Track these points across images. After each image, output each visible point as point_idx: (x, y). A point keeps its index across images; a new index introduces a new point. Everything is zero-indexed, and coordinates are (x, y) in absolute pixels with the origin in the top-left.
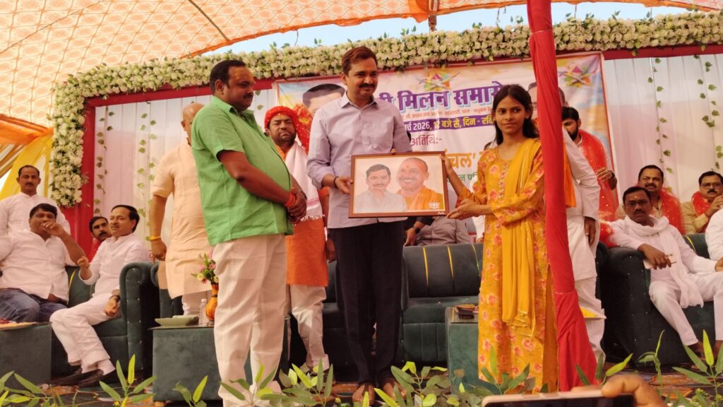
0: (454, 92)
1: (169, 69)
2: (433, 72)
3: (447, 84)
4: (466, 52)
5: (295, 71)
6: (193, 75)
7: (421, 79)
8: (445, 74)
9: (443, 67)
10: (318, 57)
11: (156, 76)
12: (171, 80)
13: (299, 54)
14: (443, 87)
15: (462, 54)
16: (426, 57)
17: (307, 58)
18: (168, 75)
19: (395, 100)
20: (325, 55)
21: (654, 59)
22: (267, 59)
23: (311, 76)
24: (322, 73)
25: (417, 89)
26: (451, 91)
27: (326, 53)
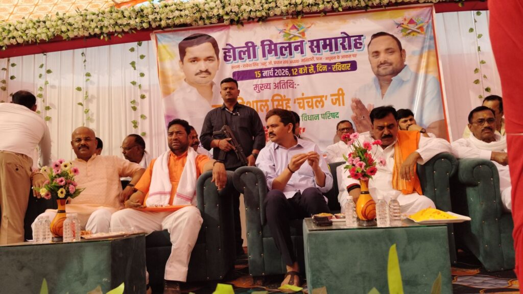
0: (309, 41)
1: (60, 22)
2: (290, 23)
3: (303, 34)
4: (319, 4)
5: (169, 21)
6: (80, 27)
7: (281, 29)
8: (304, 24)
9: (300, 17)
10: (190, 9)
11: (48, 29)
12: (62, 32)
13: (173, 7)
14: (300, 37)
15: (315, 5)
16: (284, 9)
17: (181, 10)
18: (59, 28)
19: (259, 48)
20: (197, 8)
21: (475, 12)
22: (145, 12)
23: (184, 26)
24: (194, 23)
25: (277, 38)
26: (306, 41)
27: (197, 5)
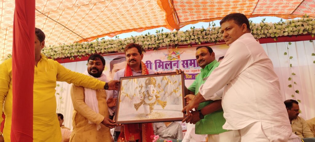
0: (182, 61)
1: (50, 50)
2: (172, 50)
3: (179, 57)
4: (187, 41)
5: (106, 50)
6: (60, 53)
7: (167, 54)
8: (179, 51)
9: (176, 48)
10: (117, 44)
12: (51, 55)
13: (108, 43)
14: (177, 58)
15: (185, 41)
16: (167, 43)
17: (112, 44)
18: (50, 53)
19: (153, 64)
20: (120, 43)
21: (288, 43)
22: (93, 45)
23: (114, 53)
24: (119, 51)
25: (164, 59)
26: (180, 60)
